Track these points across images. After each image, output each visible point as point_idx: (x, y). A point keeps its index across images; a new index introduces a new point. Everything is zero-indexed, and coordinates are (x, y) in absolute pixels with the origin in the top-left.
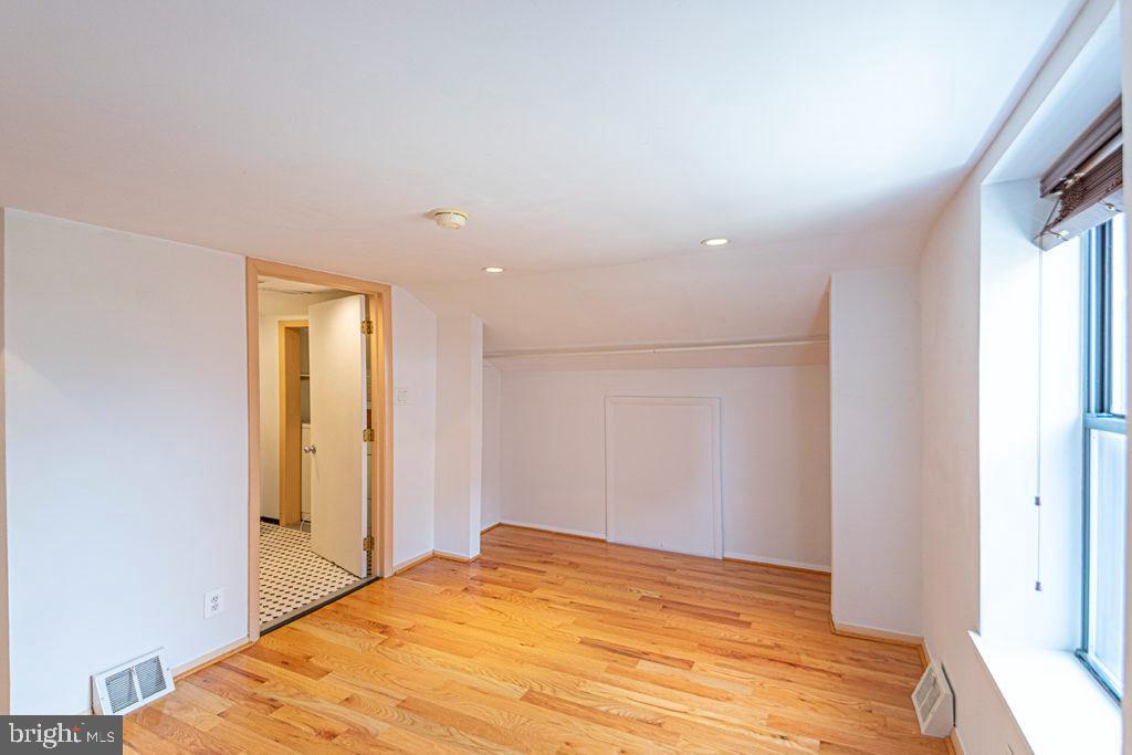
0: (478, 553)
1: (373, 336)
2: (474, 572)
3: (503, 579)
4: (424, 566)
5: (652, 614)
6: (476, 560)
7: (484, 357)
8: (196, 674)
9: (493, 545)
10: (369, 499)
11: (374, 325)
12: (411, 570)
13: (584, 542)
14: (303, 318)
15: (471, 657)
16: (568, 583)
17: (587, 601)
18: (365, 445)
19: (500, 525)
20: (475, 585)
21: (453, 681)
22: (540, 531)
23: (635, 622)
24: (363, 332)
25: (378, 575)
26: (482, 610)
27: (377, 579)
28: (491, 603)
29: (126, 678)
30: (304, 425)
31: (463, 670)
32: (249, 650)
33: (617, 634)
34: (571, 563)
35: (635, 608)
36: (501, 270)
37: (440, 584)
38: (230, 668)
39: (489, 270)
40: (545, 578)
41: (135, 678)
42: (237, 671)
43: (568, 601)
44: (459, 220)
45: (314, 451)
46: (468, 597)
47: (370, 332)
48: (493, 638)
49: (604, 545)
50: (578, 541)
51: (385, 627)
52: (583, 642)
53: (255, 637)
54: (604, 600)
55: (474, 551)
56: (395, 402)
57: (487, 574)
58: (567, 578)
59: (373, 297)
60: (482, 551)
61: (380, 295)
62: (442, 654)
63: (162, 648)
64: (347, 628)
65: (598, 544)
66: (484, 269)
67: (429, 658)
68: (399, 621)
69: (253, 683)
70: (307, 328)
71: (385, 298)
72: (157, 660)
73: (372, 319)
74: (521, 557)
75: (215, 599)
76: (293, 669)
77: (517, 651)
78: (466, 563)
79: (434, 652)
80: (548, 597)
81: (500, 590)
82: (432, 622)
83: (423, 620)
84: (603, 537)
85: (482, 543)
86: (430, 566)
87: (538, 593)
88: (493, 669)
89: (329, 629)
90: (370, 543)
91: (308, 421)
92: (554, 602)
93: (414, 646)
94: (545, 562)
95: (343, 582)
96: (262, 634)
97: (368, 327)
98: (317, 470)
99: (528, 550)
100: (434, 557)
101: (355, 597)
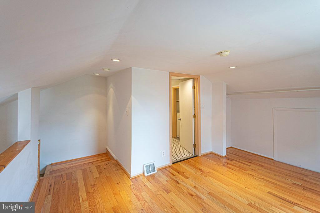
0: (226, 155)
1: (195, 90)
2: (225, 160)
3: (235, 165)
4: (209, 155)
5: (299, 191)
6: (225, 157)
7: (227, 95)
8: (161, 169)
9: (231, 153)
10: (195, 134)
11: (196, 87)
12: (205, 155)
13: (264, 158)
14: (178, 86)
15: (228, 186)
16: (260, 171)
17: (268, 179)
18: (193, 119)
19: (231, 147)
20: (226, 164)
21: (223, 192)
22: (246, 152)
23: (291, 191)
24: (193, 89)
25: (197, 155)
26: (229, 173)
27: (197, 156)
28: (232, 171)
29: (148, 167)
30: (177, 113)
31: (226, 189)
32: (170, 167)
33: (283, 194)
34: (260, 165)
35: (290, 187)
36: (235, 67)
37: (215, 161)
38: (167, 170)
39: (231, 68)
40: (250, 168)
41: (150, 167)
42: (168, 171)
43: (261, 177)
44: (227, 53)
45: (180, 120)
46: (224, 168)
47: (194, 89)
48: (235, 182)
49: (273, 161)
50: (261, 158)
51: (201, 170)
52: (269, 193)
53: (171, 164)
54: (276, 180)
55: (224, 154)
56: (201, 108)
57: (229, 161)
58: (259, 169)
59: (196, 79)
60: (226, 154)
61: (197, 79)
62: (219, 183)
63: (154, 162)
64: (191, 167)
65: (271, 160)
66: (229, 68)
67: (215, 182)
68: (205, 169)
69: (173, 176)
70: (179, 88)
71: (199, 80)
72: (154, 164)
73: (195, 85)
74: (240, 159)
75: (164, 153)
76: (180, 174)
77: (244, 189)
78: (222, 157)
79: (216, 181)
80: (252, 174)
81: (235, 168)
82: (214, 172)
83: (211, 171)
84: (273, 158)
85: (226, 152)
86: (211, 155)
87: (248, 172)
88: (236, 192)
89: (187, 166)
90: (195, 146)
91: (179, 112)
92: (255, 176)
93: (210, 178)
94: (250, 162)
95: (188, 155)
96: (173, 163)
97: (194, 87)
98: (181, 125)
99: (243, 157)
100: (212, 153)
101: (192, 160)
